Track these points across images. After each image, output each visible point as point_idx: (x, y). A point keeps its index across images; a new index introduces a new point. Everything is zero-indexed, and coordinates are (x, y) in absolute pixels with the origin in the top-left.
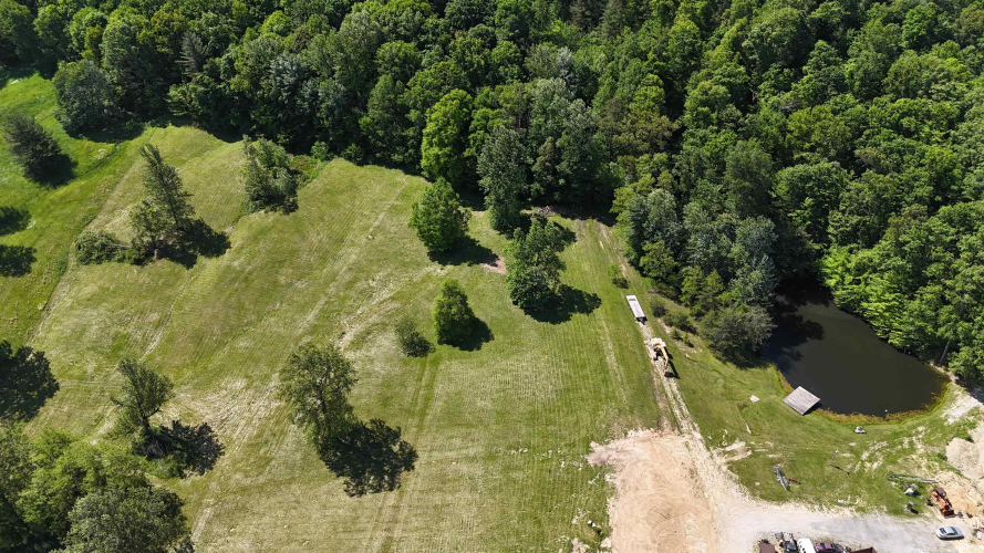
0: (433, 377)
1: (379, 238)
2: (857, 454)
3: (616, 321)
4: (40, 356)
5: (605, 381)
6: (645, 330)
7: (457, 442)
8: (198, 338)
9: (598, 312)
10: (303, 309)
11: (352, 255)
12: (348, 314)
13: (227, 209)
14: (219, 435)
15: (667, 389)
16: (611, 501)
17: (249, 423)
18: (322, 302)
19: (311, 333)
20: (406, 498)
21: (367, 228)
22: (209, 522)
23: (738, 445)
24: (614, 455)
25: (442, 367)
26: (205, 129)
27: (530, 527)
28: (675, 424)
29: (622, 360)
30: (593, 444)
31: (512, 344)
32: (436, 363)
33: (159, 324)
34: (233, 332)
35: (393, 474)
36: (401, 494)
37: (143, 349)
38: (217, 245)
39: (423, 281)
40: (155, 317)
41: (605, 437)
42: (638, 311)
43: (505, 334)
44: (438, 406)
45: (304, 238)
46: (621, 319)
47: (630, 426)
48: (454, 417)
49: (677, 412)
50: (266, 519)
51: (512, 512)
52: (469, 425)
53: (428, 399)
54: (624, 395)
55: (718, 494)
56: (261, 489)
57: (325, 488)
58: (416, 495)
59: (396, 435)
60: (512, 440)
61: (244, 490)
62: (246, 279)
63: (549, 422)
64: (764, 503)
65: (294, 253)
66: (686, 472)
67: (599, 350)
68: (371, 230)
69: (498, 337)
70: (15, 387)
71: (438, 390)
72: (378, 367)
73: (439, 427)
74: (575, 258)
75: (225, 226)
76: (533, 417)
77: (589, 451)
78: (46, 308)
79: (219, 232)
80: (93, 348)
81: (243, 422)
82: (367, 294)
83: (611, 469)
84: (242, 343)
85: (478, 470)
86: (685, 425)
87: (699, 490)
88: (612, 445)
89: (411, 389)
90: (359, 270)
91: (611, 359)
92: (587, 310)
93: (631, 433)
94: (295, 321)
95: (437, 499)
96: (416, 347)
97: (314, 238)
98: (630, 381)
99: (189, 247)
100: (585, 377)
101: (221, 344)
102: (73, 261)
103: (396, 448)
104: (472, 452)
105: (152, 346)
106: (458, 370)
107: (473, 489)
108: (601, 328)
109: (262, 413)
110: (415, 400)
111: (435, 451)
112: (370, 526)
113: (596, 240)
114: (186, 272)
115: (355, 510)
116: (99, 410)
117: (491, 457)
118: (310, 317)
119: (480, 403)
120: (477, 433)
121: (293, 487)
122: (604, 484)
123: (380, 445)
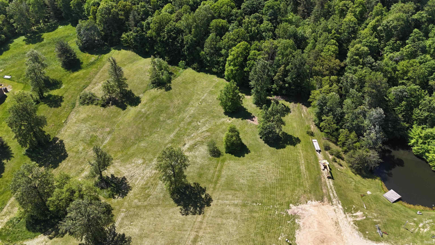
0: (222, 167)
1: (204, 104)
2: (417, 224)
3: (307, 151)
4: (61, 141)
5: (299, 177)
6: (320, 156)
7: (230, 197)
8: (125, 140)
9: (298, 145)
10: (169, 132)
11: (191, 110)
12: (188, 136)
13: (142, 86)
14: (130, 182)
15: (328, 184)
16: (297, 231)
17: (142, 179)
18: (177, 130)
19: (172, 143)
20: (206, 219)
21: (198, 100)
22: (123, 219)
23: (359, 213)
24: (300, 211)
25: (226, 163)
26: (135, 52)
27: (259, 238)
28: (330, 200)
29: (308, 168)
30: (291, 205)
31: (258, 156)
32: (223, 161)
33: (109, 133)
34: (139, 139)
35: (202, 207)
36: (204, 216)
37: (102, 143)
38: (135, 101)
39: (221, 124)
40: (108, 129)
41: (296, 203)
42: (317, 147)
43: (255, 151)
44: (223, 180)
45: (172, 102)
46: (309, 150)
47: (309, 199)
48: (230, 186)
49: (331, 195)
50: (146, 220)
51: (252, 231)
52: (236, 190)
53: (219, 177)
54: (307, 185)
55: (348, 235)
56: (145, 207)
57: (172, 210)
58: (210, 218)
59: (204, 190)
60: (254, 199)
61: (138, 207)
62: (147, 117)
63: (272, 193)
64: (370, 242)
65: (167, 108)
66: (334, 223)
67: (297, 163)
68: (201, 100)
69: (252, 153)
70: (50, 153)
71: (223, 173)
72: (198, 160)
73: (223, 190)
74: (290, 120)
75: (140, 94)
76: (265, 190)
77: (289, 208)
78: (65, 122)
79: (137, 96)
80: (82, 140)
81: (140, 178)
82: (197, 128)
83: (299, 217)
84: (143, 144)
85: (238, 210)
86: (334, 200)
87: (339, 232)
88: (300, 206)
89: (212, 171)
90: (194, 117)
91: (303, 168)
92: (294, 144)
93: (309, 202)
94: (165, 137)
95: (219, 221)
96: (215, 153)
97: (176, 102)
98: (311, 178)
99: (125, 101)
100: (290, 174)
101: (134, 144)
102: (78, 103)
103: (203, 196)
104: (236, 202)
105: (106, 142)
106: (232, 165)
107: (235, 218)
108: (299, 153)
109: (148, 175)
110: (213, 176)
111: (220, 200)
112: (189, 229)
113: (301, 113)
114: (122, 112)
115: (183, 221)
116: (83, 167)
117: (244, 205)
118: (172, 135)
119: (241, 181)
120: (239, 194)
121: (159, 208)
122: (295, 223)
123: (196, 194)
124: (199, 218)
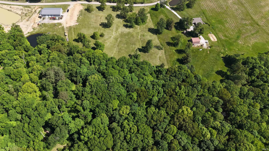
1: (112, 52)
5: (75, 31)
9: (74, 39)
11: (116, 49)
16: (77, 20)
18: (118, 42)
19: (117, 38)
21: (114, 54)
23: (60, 27)
29: (72, 33)
37: (140, 36)
38: (140, 50)
40: (142, 39)
41: (76, 25)
42: (68, 39)
44: (97, 30)
46: (71, 38)
49: (66, 29)
54: (73, 29)
55: (64, 22)
60: (88, 26)
64: (59, 22)
69: (89, 36)
76: (85, 27)
83: (76, 22)
85: (92, 23)
91: (73, 33)
92: (75, 39)
93: (73, 25)
95: (96, 21)
97: (123, 51)
111: (97, 25)
112: (103, 20)
114: (142, 46)
117: (90, 24)
118: (119, 40)
119: (92, 29)
124: (101, 22)
